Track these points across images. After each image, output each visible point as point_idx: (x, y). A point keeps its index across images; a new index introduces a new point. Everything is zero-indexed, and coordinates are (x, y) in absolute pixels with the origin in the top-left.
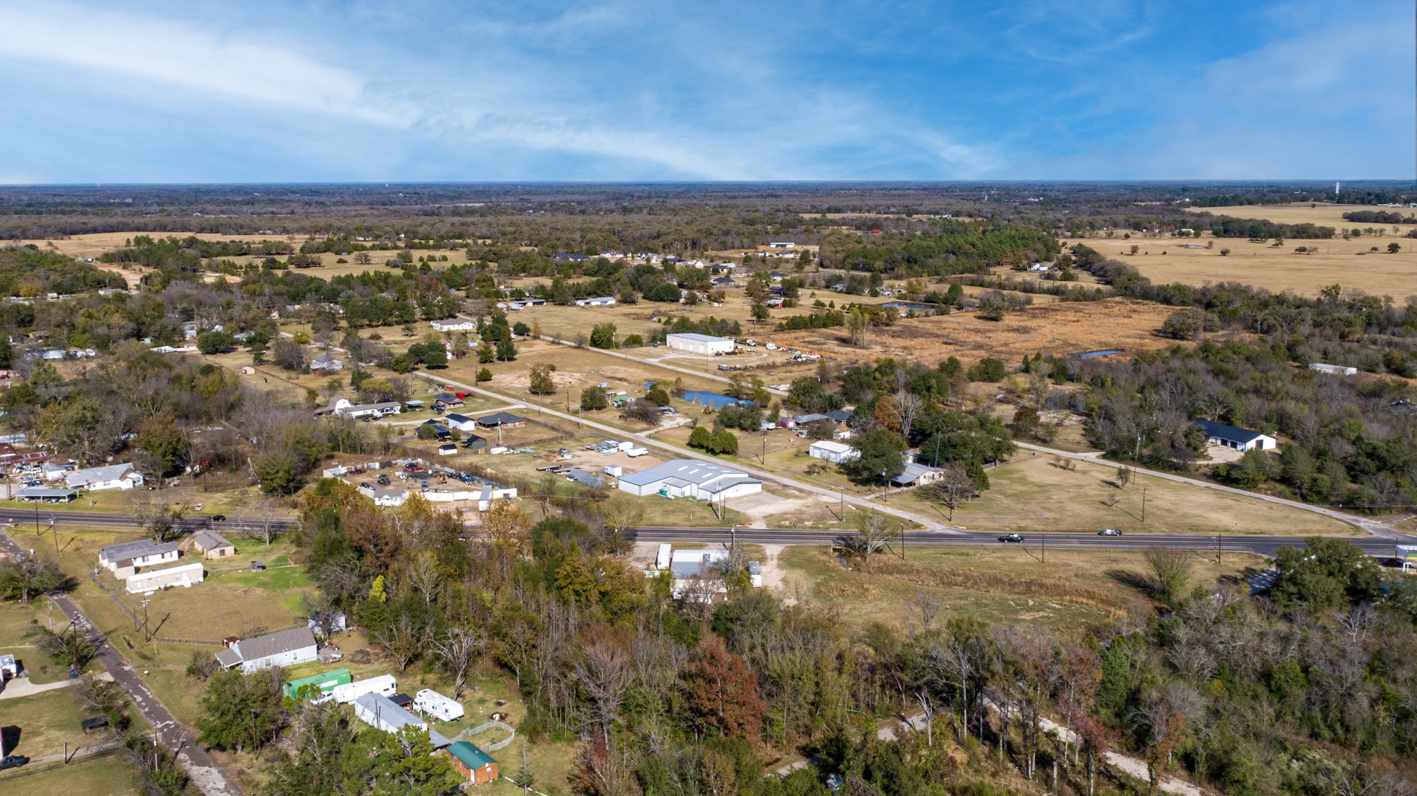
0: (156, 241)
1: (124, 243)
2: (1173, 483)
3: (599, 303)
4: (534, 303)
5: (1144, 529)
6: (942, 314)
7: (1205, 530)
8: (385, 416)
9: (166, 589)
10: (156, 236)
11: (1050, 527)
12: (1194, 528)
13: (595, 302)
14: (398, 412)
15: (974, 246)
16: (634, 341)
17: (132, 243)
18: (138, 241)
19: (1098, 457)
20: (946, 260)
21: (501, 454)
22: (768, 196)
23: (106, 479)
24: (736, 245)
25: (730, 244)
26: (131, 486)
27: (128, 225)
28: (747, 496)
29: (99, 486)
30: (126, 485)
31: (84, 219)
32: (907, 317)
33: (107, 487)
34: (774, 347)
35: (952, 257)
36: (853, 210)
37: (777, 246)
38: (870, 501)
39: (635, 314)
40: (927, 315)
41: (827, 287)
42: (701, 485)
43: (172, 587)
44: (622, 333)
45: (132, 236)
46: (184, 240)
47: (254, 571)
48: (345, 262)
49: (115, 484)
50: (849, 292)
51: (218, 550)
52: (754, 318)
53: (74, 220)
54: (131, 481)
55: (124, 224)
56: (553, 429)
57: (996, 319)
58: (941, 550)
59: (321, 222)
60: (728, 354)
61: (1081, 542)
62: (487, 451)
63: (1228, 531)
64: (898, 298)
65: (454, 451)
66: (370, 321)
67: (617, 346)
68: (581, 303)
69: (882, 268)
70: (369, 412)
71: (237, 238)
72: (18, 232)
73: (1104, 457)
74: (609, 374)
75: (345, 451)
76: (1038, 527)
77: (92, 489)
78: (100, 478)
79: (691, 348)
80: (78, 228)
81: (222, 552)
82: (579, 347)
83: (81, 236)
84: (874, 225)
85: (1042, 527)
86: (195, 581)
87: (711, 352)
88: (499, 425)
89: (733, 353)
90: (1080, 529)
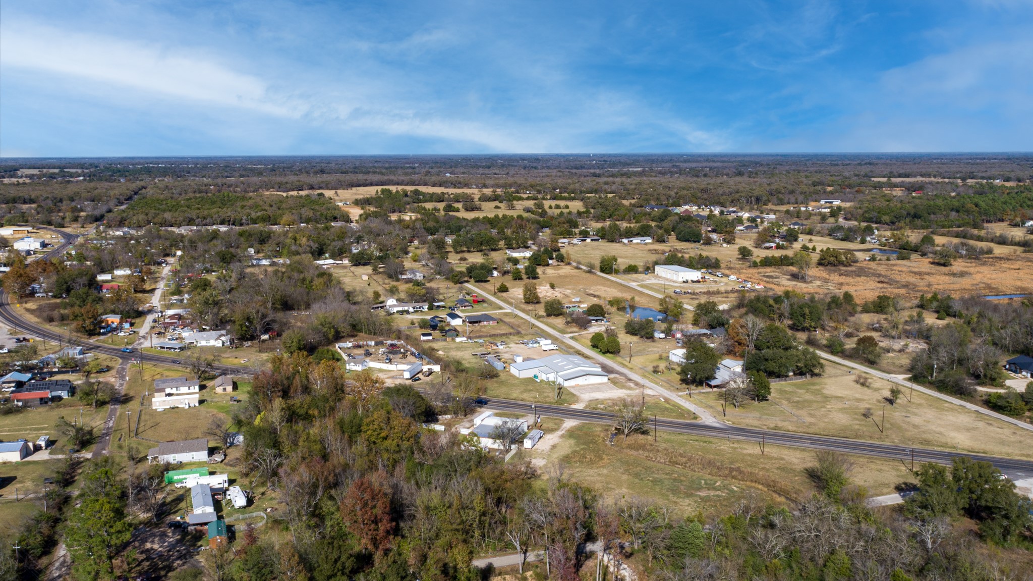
0: (394, 191)
1: (375, 193)
2: (947, 405)
3: (639, 241)
4: (592, 240)
5: (880, 439)
6: (903, 259)
7: (934, 445)
8: (416, 312)
9: (173, 408)
10: (393, 189)
11: (801, 429)
12: (927, 442)
13: (636, 240)
14: (426, 310)
15: (977, 205)
16: (632, 269)
17: (380, 193)
18: (383, 191)
19: (905, 379)
20: (947, 216)
21: (462, 342)
22: (866, 164)
23: (207, 340)
24: (791, 201)
25: (786, 201)
26: (221, 345)
27: (393, 181)
28: (593, 385)
29: (203, 343)
30: (219, 344)
31: (365, 177)
32: (869, 260)
33: (208, 344)
34: (735, 279)
35: (954, 213)
36: (922, 176)
37: (826, 202)
38: (680, 396)
39: (655, 250)
40: (888, 259)
41: (830, 235)
42: (559, 374)
43: (177, 407)
44: (622, 263)
45: (379, 188)
46: (411, 191)
47: (232, 403)
48: (499, 208)
49: (212, 343)
50: (843, 240)
51: (221, 388)
52: (740, 256)
53: (361, 177)
54: (221, 342)
55: (390, 180)
56: (512, 327)
57: (944, 265)
58: (693, 438)
59: (511, 180)
60: (693, 281)
61: (811, 443)
62: (453, 340)
63: (954, 447)
64: (880, 245)
65: (430, 338)
66: (467, 248)
67: (617, 272)
68: (625, 241)
69: (888, 221)
70: (406, 308)
71: (445, 190)
72: (323, 185)
73: (909, 380)
74: (592, 292)
75: (366, 333)
76: (790, 428)
77: (199, 345)
78: (204, 339)
79: (669, 276)
80: (361, 183)
81: (225, 389)
82: (590, 272)
83: (358, 188)
84: (919, 188)
85: (794, 429)
86: (192, 405)
87: (681, 280)
88: (480, 322)
89: (698, 281)
90: (825, 433)
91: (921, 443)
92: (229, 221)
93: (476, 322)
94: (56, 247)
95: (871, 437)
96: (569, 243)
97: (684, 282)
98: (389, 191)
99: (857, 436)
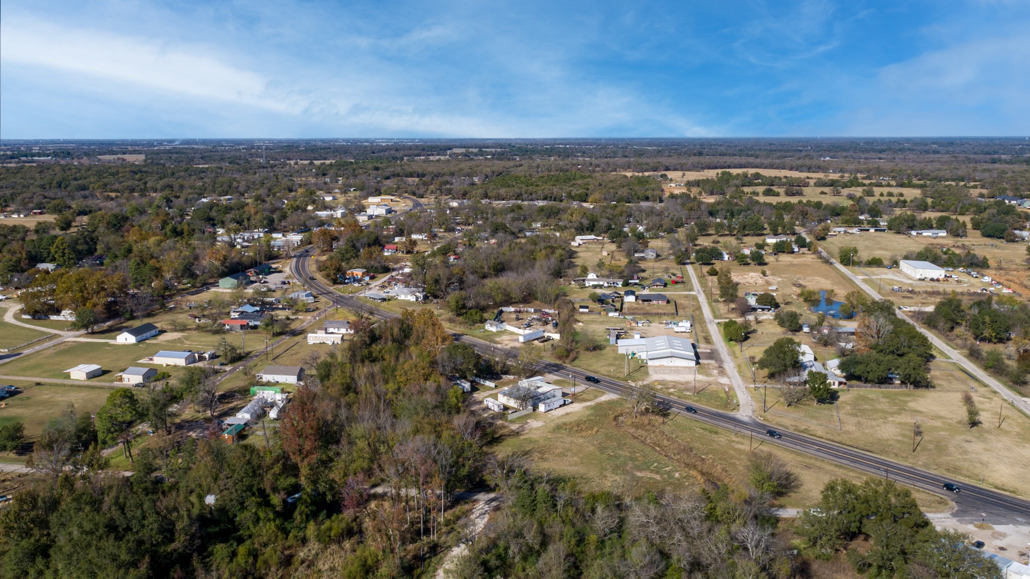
0: (734, 174)
1: (715, 175)
3: (930, 234)
4: (876, 230)
8: (609, 287)
9: (321, 343)
10: (734, 171)
13: (928, 233)
14: (618, 286)
16: (875, 263)
17: (718, 175)
18: (723, 173)
21: (612, 317)
23: (406, 295)
27: (736, 164)
28: (678, 367)
29: (403, 297)
33: (406, 298)
34: (989, 280)
38: (747, 388)
43: (324, 343)
44: (864, 255)
45: (720, 171)
46: (752, 174)
48: (824, 193)
49: (409, 297)
55: (749, 163)
56: (676, 308)
60: (932, 280)
62: (608, 314)
65: (587, 310)
67: (859, 264)
68: (914, 233)
70: (601, 283)
72: (678, 167)
74: (802, 282)
77: (399, 298)
78: (404, 293)
79: (910, 271)
82: (827, 262)
86: (336, 343)
87: (918, 277)
88: (650, 301)
89: (938, 280)
90: (850, 443)
91: (948, 470)
92: (551, 197)
93: (647, 301)
94: (398, 213)
95: (896, 455)
96: (845, 232)
97: (920, 280)
98: (729, 174)
99: (883, 452)
